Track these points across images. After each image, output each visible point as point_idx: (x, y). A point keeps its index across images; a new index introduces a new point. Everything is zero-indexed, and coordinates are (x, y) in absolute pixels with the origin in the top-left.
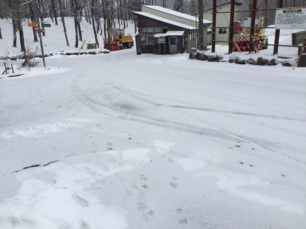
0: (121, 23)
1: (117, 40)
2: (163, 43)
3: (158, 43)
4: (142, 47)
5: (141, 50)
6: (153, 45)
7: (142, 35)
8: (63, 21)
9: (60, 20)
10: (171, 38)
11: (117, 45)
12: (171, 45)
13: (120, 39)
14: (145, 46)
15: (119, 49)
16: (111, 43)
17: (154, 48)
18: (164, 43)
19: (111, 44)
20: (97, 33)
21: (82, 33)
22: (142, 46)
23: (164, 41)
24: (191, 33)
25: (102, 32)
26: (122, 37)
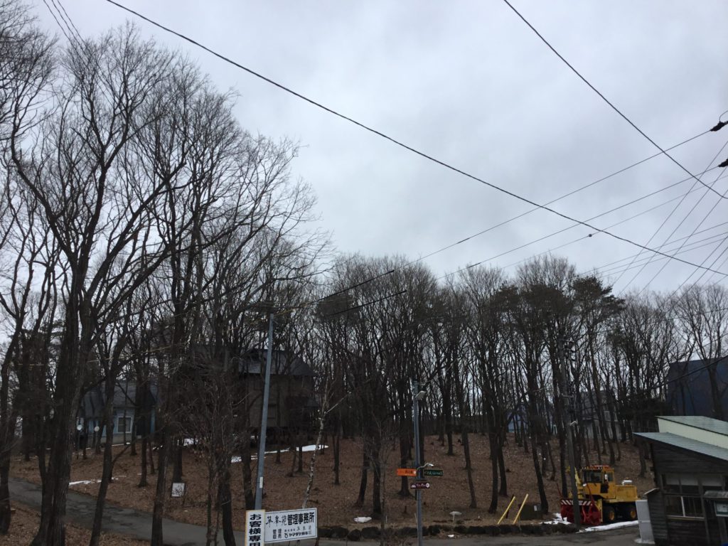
0: (602, 451)
1: (597, 498)
3: (718, 515)
4: (669, 524)
5: (666, 531)
6: (703, 522)
7: (665, 492)
8: (465, 443)
9: (459, 441)
11: (594, 509)
13: (603, 495)
14: (678, 521)
15: (602, 520)
16: (580, 503)
17: (707, 531)
19: (581, 506)
20: (544, 475)
21: (507, 474)
22: (669, 521)
25: (554, 471)
26: (609, 490)
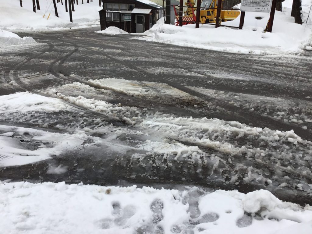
2: (129, 21)
3: (124, 20)
5: (105, 27)
6: (119, 23)
7: (107, 11)
10: (137, 16)
12: (138, 23)
14: (110, 23)
17: (120, 26)
18: (131, 20)
22: (107, 23)
23: (131, 18)
24: (158, 12)
